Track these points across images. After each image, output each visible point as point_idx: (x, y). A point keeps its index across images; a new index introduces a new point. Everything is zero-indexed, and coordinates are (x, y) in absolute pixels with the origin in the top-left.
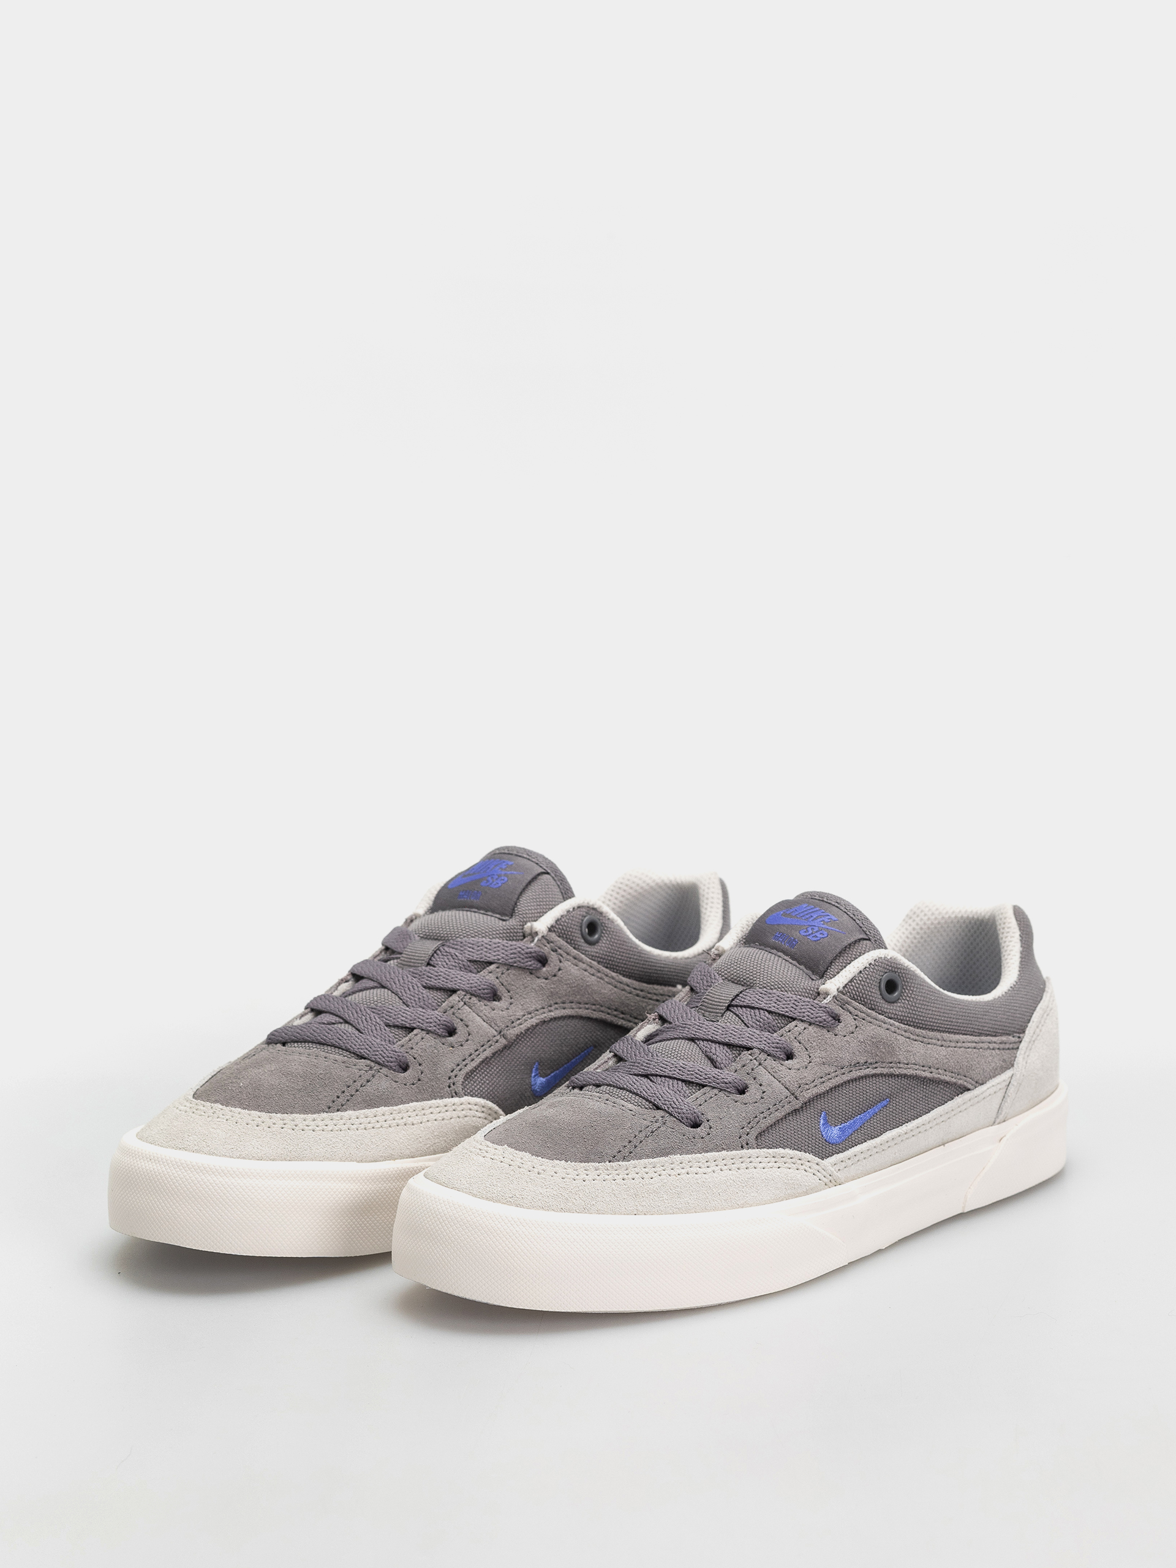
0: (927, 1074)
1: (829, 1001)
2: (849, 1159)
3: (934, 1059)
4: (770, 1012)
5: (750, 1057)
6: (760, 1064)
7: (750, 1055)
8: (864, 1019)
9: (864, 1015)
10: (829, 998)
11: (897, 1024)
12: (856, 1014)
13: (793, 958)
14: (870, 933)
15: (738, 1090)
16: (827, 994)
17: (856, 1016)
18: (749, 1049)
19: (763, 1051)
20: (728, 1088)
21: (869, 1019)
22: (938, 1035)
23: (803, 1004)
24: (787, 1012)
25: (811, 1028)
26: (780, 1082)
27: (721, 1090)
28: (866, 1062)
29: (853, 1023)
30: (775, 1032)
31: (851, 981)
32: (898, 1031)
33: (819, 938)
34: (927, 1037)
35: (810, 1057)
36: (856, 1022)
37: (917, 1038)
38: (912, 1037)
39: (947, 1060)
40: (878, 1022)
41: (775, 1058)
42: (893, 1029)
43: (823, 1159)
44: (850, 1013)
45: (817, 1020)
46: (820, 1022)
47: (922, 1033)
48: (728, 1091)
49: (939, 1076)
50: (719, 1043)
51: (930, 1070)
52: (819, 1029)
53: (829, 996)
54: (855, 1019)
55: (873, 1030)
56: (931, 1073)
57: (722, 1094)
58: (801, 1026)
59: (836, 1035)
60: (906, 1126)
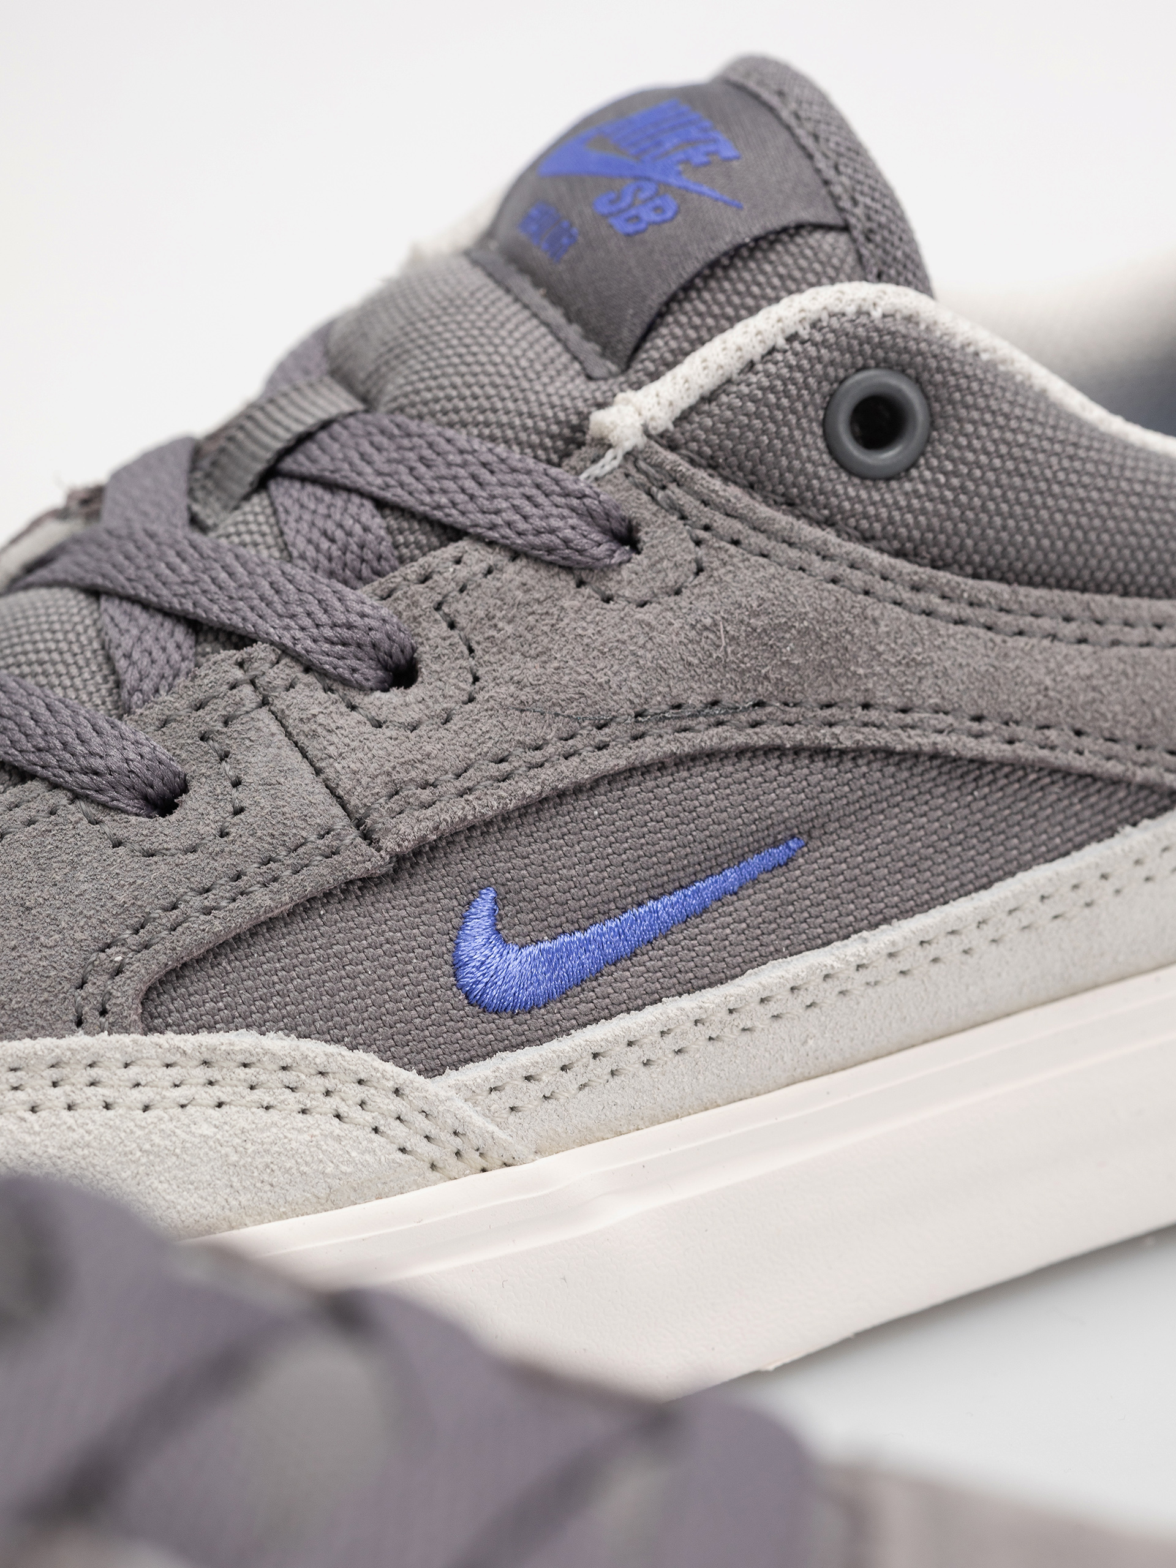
0: (991, 748)
1: (608, 468)
2: (564, 1068)
3: (1032, 689)
4: (381, 505)
5: (239, 674)
6: (265, 702)
7: (241, 665)
8: (736, 543)
9: (738, 525)
10: (610, 462)
11: (878, 559)
12: (705, 521)
13: (555, 298)
14: (855, 203)
15: (145, 798)
16: (604, 445)
17: (707, 528)
18: (239, 639)
19: (285, 651)
20: (99, 791)
21: (758, 540)
22: (1072, 600)
23: (508, 478)
24: (439, 507)
25: (511, 569)
26: (318, 772)
27: (76, 797)
28: (715, 703)
29: (687, 553)
30: (365, 581)
31: (709, 398)
32: (879, 586)
33: (642, 226)
34: (1015, 607)
35: (476, 679)
36: (701, 552)
37: (968, 612)
38: (944, 608)
39: (1091, 695)
40: (793, 553)
41: (330, 680)
42: (858, 578)
43: (431, 1071)
44: (683, 517)
45: (537, 541)
46: (550, 550)
47: (994, 594)
48: (99, 803)
49: (1045, 753)
50: (168, 613)
51: (1006, 732)
52: (543, 573)
53: (610, 454)
54: (698, 543)
55: (765, 583)
56: (1011, 742)
57: (77, 812)
58: (477, 557)
59: (608, 600)
60: (866, 940)
